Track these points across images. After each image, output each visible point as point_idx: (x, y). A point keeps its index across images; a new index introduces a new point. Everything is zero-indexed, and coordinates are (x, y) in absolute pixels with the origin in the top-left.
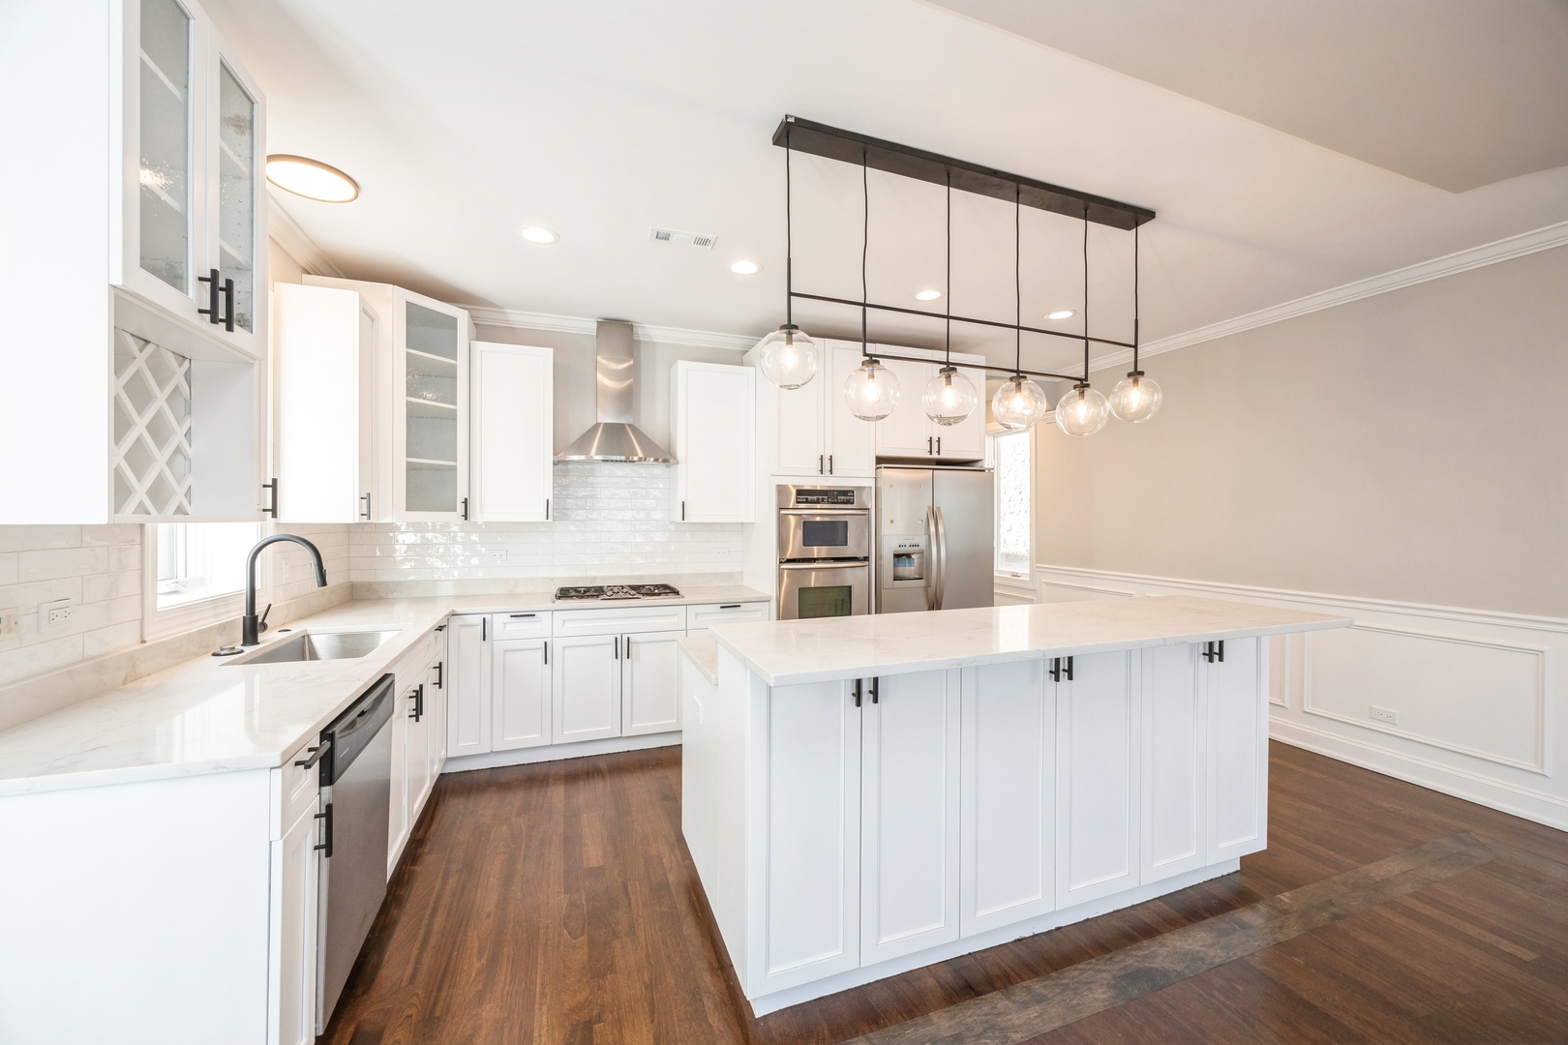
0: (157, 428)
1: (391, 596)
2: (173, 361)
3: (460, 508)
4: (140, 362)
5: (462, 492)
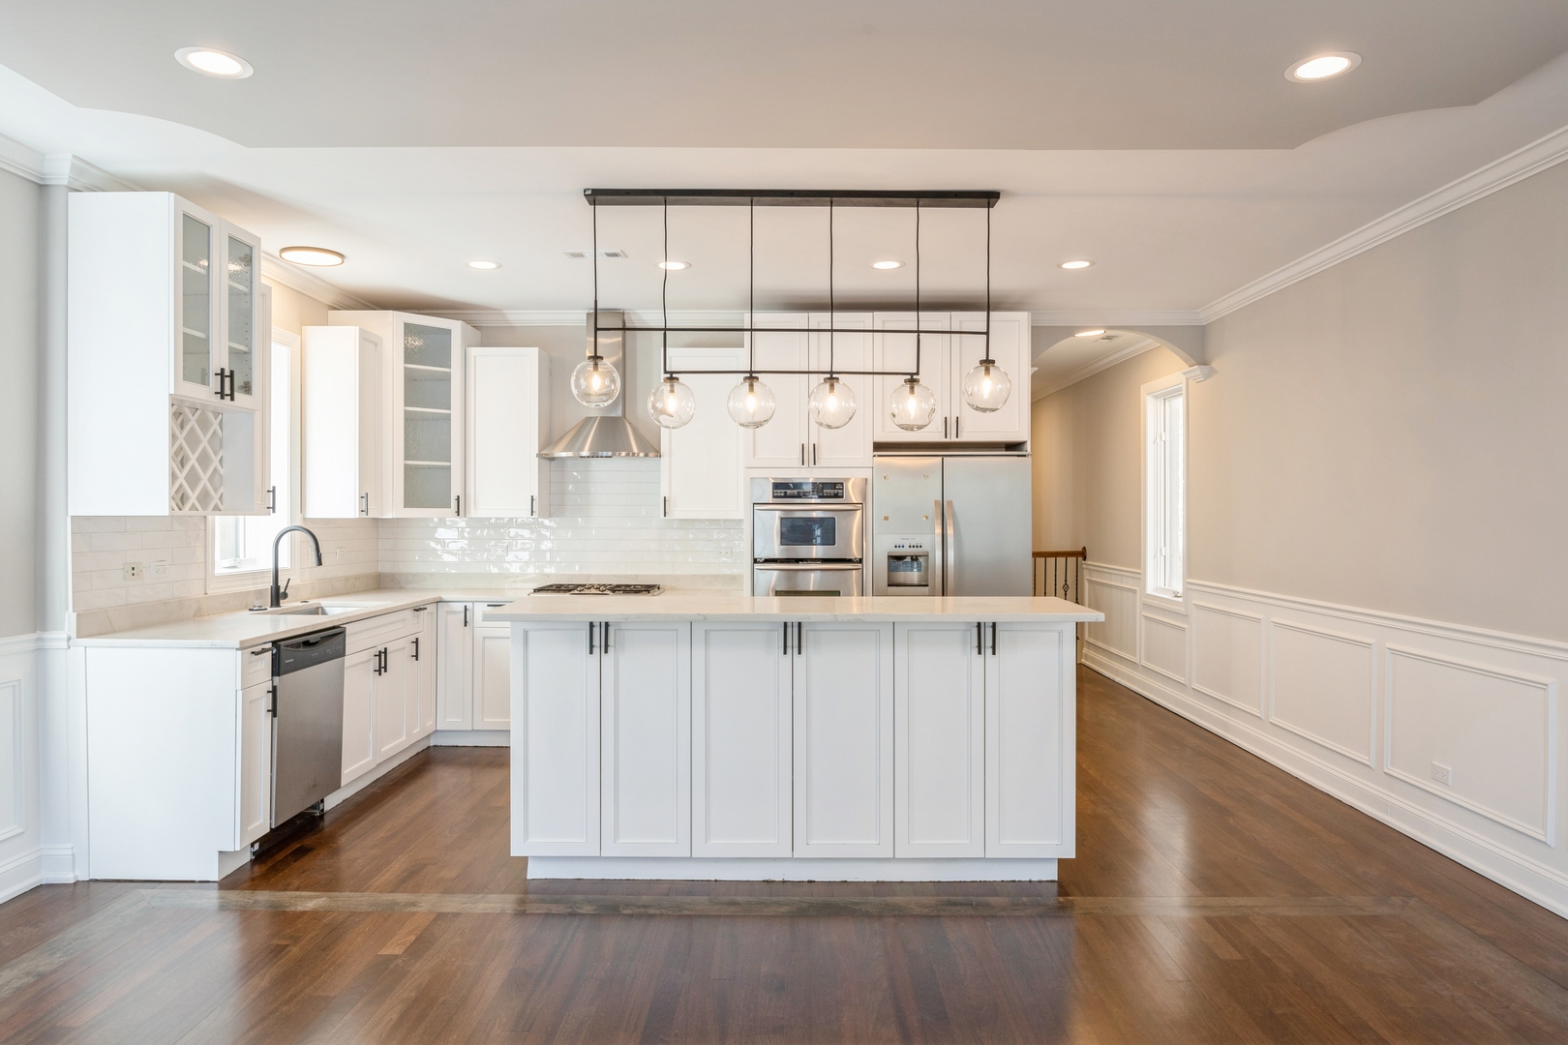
0: (204, 460)
1: (409, 586)
2: (211, 416)
3: (454, 503)
4: (193, 422)
5: (456, 490)
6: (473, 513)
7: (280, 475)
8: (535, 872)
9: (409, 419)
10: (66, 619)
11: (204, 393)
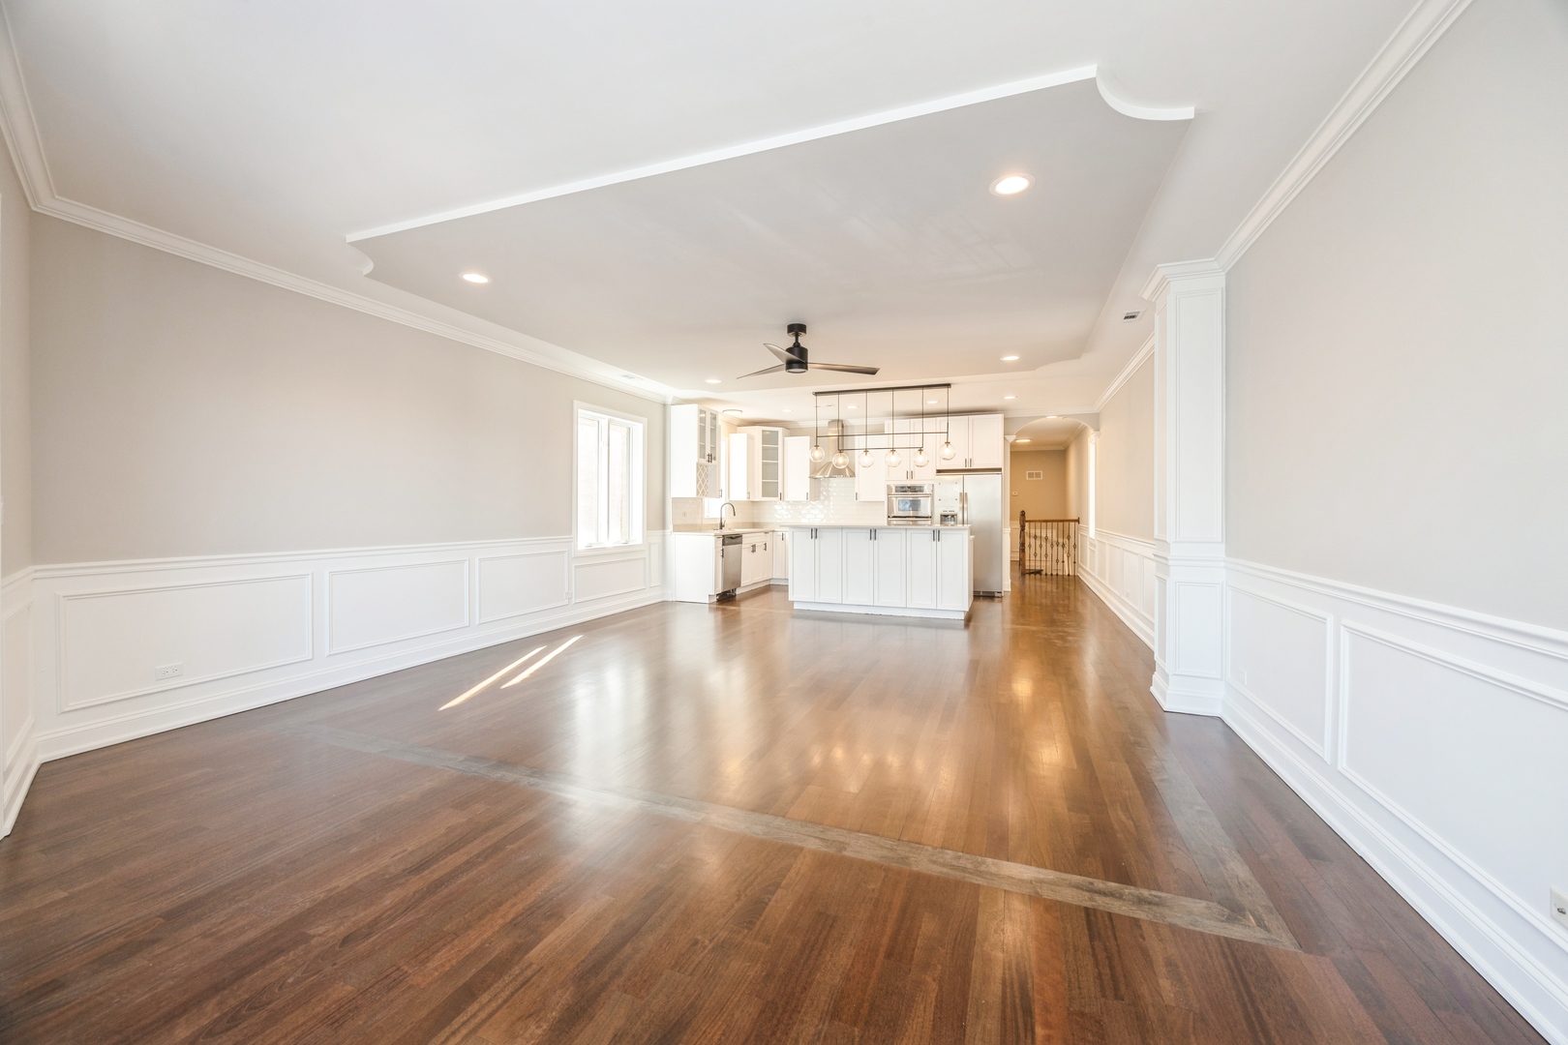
0: (704, 481)
2: (706, 468)
3: (780, 496)
4: (701, 470)
5: (780, 491)
6: (786, 499)
7: (723, 486)
8: (796, 606)
9: (764, 464)
10: (670, 527)
11: (704, 461)
